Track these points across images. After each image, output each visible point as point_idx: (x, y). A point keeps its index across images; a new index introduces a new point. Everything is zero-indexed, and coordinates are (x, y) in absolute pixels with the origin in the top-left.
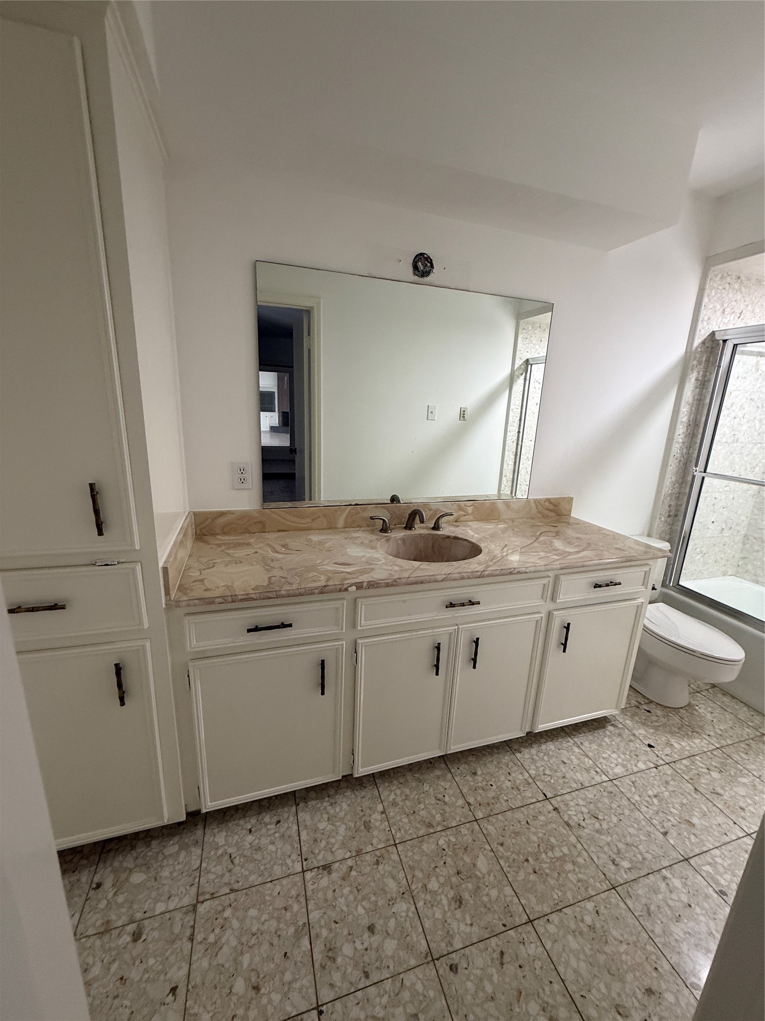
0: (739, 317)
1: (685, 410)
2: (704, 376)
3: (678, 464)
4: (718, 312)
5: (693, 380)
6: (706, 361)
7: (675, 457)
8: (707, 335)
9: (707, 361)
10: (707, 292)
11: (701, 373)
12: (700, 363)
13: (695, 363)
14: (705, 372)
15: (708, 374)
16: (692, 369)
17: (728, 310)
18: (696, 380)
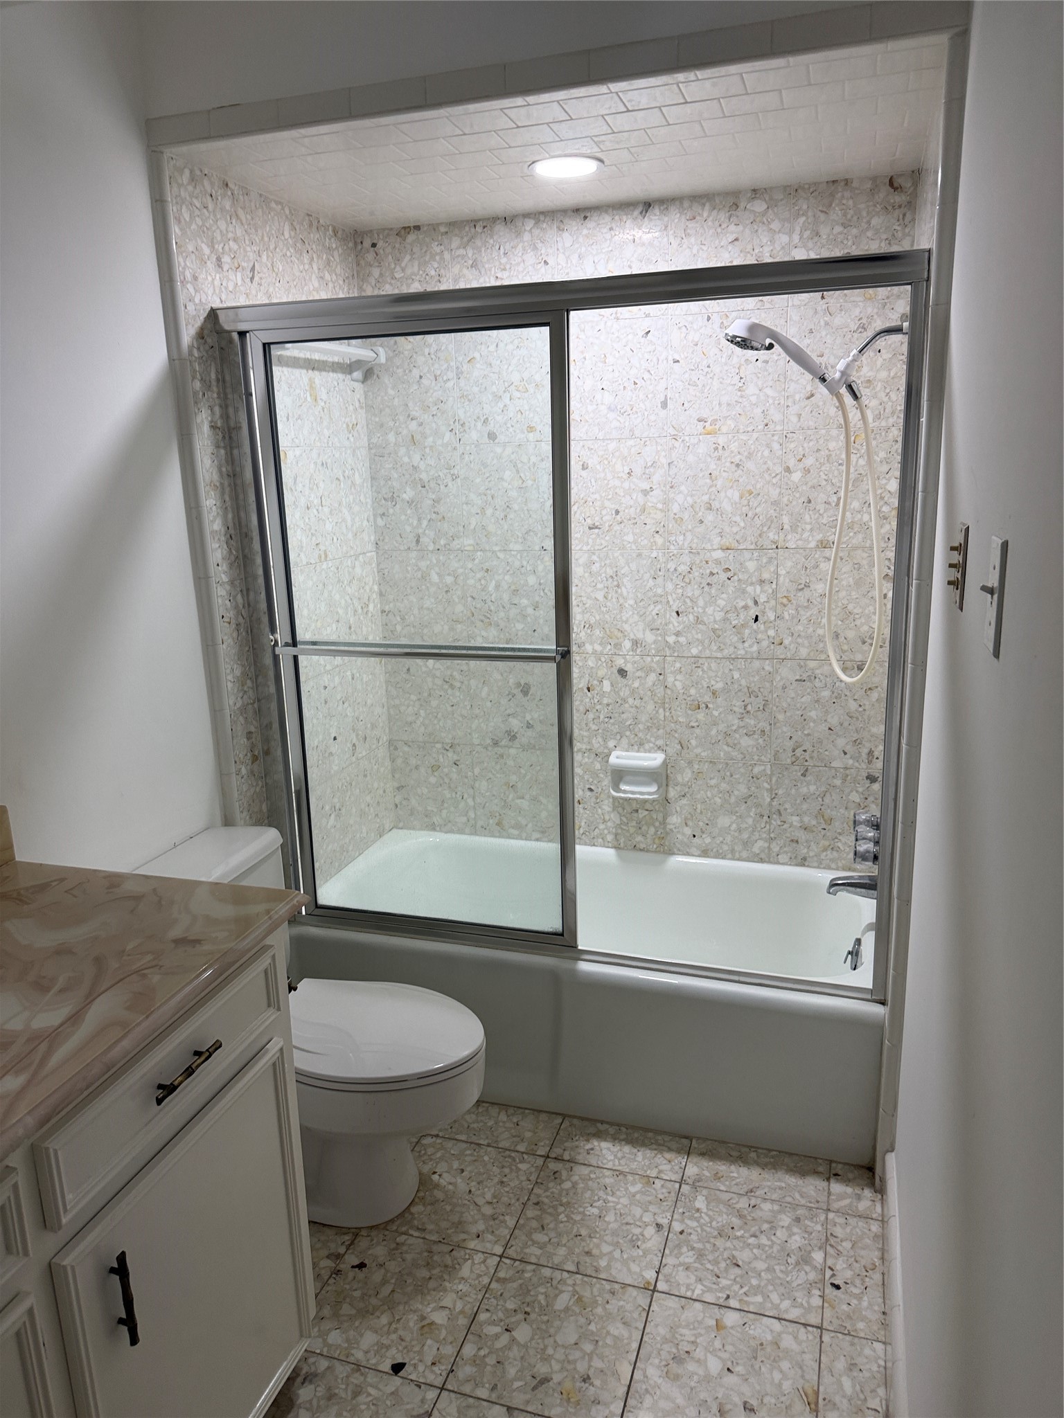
0: (252, 279)
1: (210, 503)
2: (225, 416)
3: (235, 635)
4: (209, 263)
5: (206, 428)
6: (218, 380)
7: (226, 619)
8: (202, 318)
9: (221, 381)
10: (172, 209)
11: (217, 410)
12: (207, 385)
13: (197, 385)
14: (224, 407)
15: (231, 410)
16: (196, 403)
17: (226, 259)
18: (212, 427)
